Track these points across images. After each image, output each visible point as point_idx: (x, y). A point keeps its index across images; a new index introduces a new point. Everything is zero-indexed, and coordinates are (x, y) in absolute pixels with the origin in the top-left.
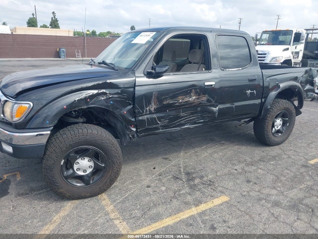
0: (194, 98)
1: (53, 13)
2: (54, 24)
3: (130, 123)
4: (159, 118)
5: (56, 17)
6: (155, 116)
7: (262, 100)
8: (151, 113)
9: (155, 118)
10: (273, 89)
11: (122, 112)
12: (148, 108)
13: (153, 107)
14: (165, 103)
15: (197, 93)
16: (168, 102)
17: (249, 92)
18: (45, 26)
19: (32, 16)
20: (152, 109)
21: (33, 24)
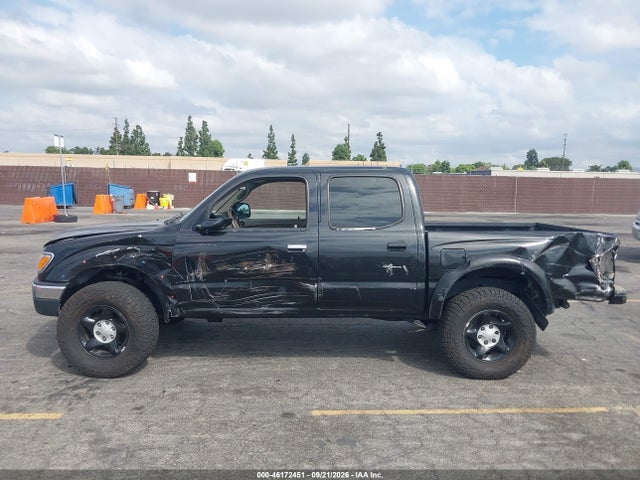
0: (270, 266)
1: (379, 134)
2: (378, 153)
3: (168, 292)
4: (213, 291)
5: (382, 142)
6: (204, 286)
7: (427, 285)
8: (197, 281)
9: (204, 289)
10: (453, 267)
11: (158, 275)
12: (192, 274)
13: (200, 273)
14: (219, 269)
15: (273, 260)
16: (224, 267)
17: (390, 266)
18: (360, 158)
19: (344, 142)
20: (200, 276)
21: (343, 155)
